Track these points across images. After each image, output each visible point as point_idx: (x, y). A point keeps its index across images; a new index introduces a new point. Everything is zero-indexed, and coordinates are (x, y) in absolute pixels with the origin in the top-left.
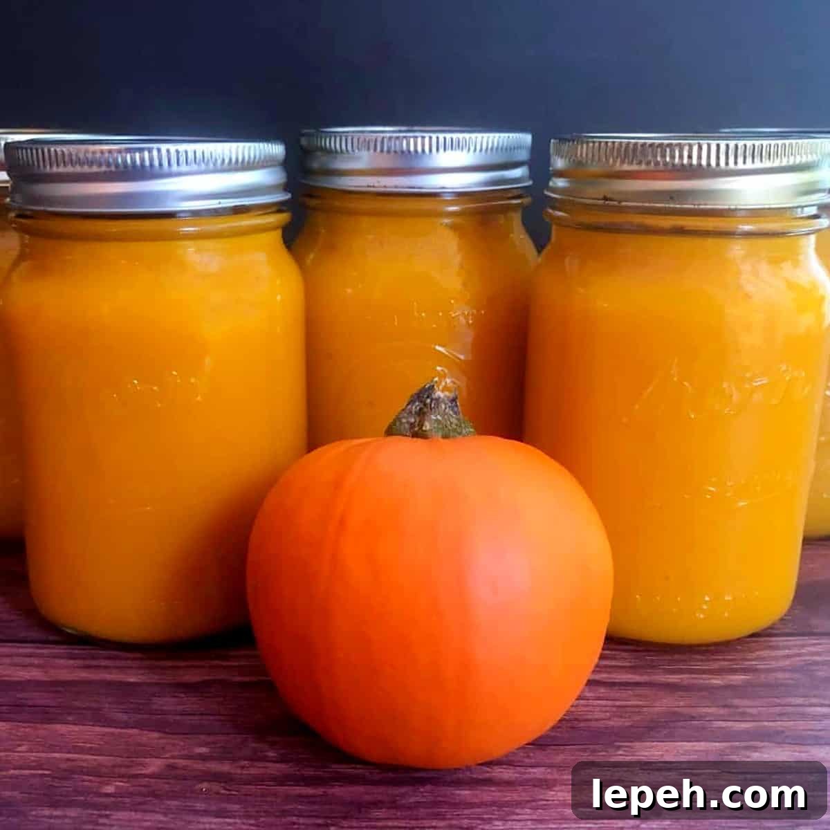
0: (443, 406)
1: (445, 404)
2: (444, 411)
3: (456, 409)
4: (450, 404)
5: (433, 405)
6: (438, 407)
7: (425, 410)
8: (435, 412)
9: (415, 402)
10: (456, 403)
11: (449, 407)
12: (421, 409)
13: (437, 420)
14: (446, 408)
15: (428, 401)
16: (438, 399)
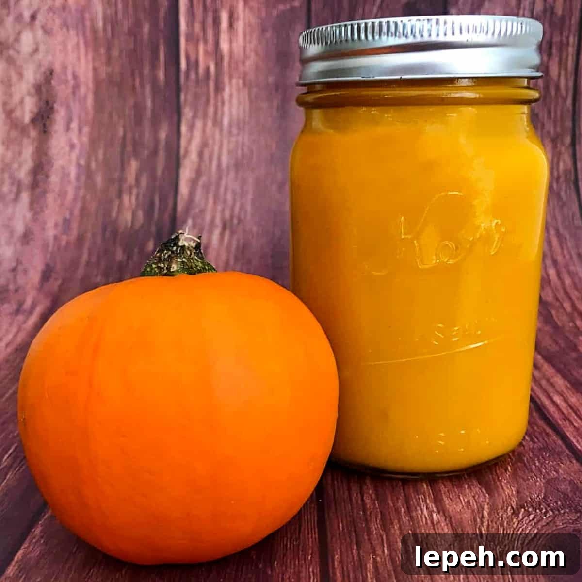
0: (189, 252)
1: (190, 250)
2: (190, 256)
3: (200, 255)
4: (194, 251)
5: (178, 252)
6: (183, 253)
7: (172, 255)
8: (181, 256)
9: (164, 251)
10: (200, 250)
11: (195, 253)
12: (169, 256)
13: (183, 262)
14: (191, 254)
15: (175, 248)
16: (183, 247)
